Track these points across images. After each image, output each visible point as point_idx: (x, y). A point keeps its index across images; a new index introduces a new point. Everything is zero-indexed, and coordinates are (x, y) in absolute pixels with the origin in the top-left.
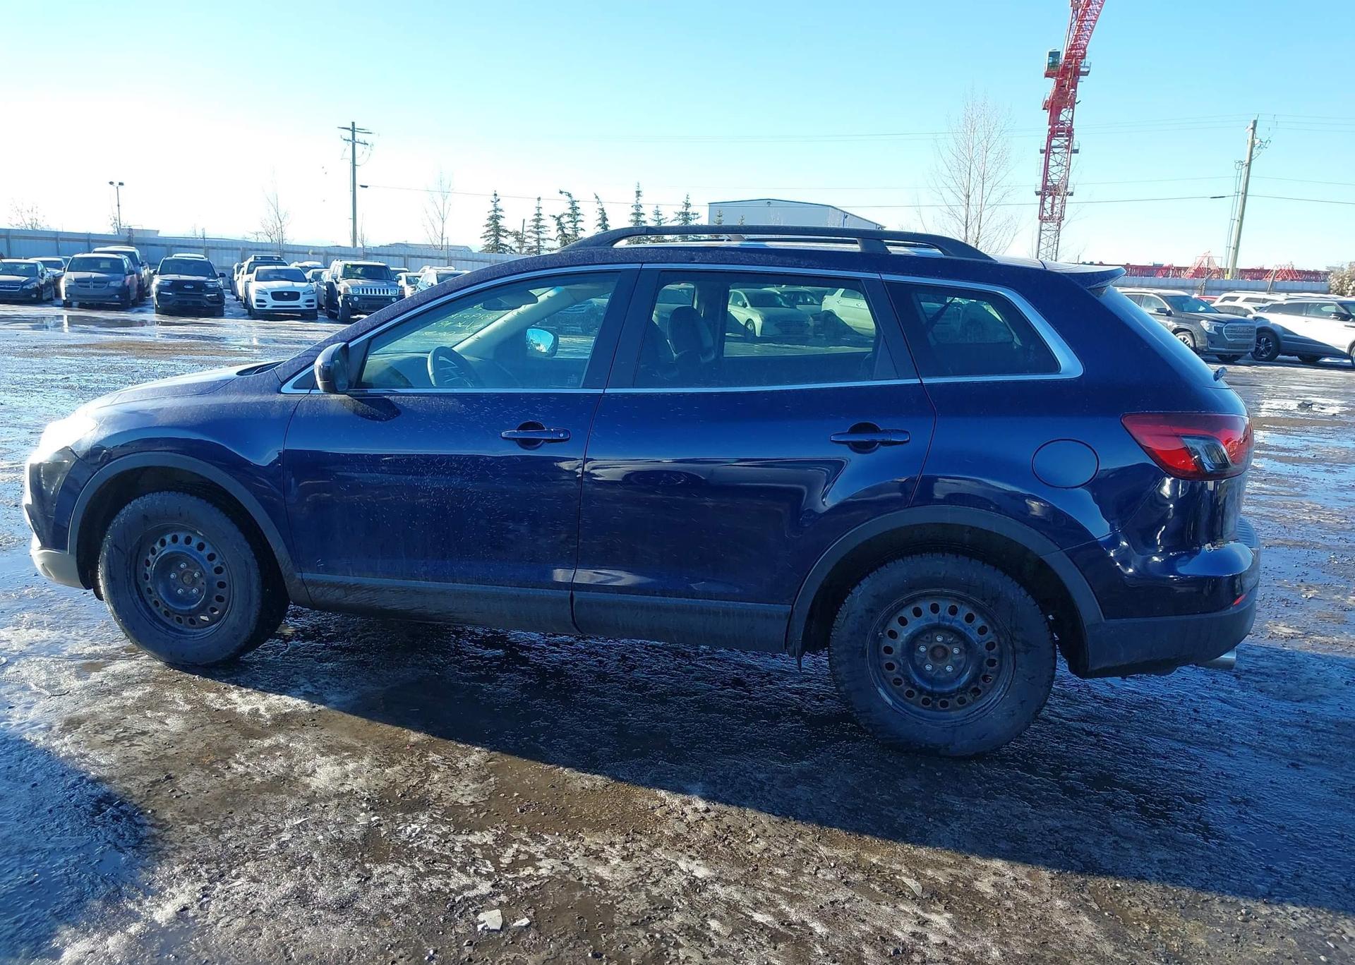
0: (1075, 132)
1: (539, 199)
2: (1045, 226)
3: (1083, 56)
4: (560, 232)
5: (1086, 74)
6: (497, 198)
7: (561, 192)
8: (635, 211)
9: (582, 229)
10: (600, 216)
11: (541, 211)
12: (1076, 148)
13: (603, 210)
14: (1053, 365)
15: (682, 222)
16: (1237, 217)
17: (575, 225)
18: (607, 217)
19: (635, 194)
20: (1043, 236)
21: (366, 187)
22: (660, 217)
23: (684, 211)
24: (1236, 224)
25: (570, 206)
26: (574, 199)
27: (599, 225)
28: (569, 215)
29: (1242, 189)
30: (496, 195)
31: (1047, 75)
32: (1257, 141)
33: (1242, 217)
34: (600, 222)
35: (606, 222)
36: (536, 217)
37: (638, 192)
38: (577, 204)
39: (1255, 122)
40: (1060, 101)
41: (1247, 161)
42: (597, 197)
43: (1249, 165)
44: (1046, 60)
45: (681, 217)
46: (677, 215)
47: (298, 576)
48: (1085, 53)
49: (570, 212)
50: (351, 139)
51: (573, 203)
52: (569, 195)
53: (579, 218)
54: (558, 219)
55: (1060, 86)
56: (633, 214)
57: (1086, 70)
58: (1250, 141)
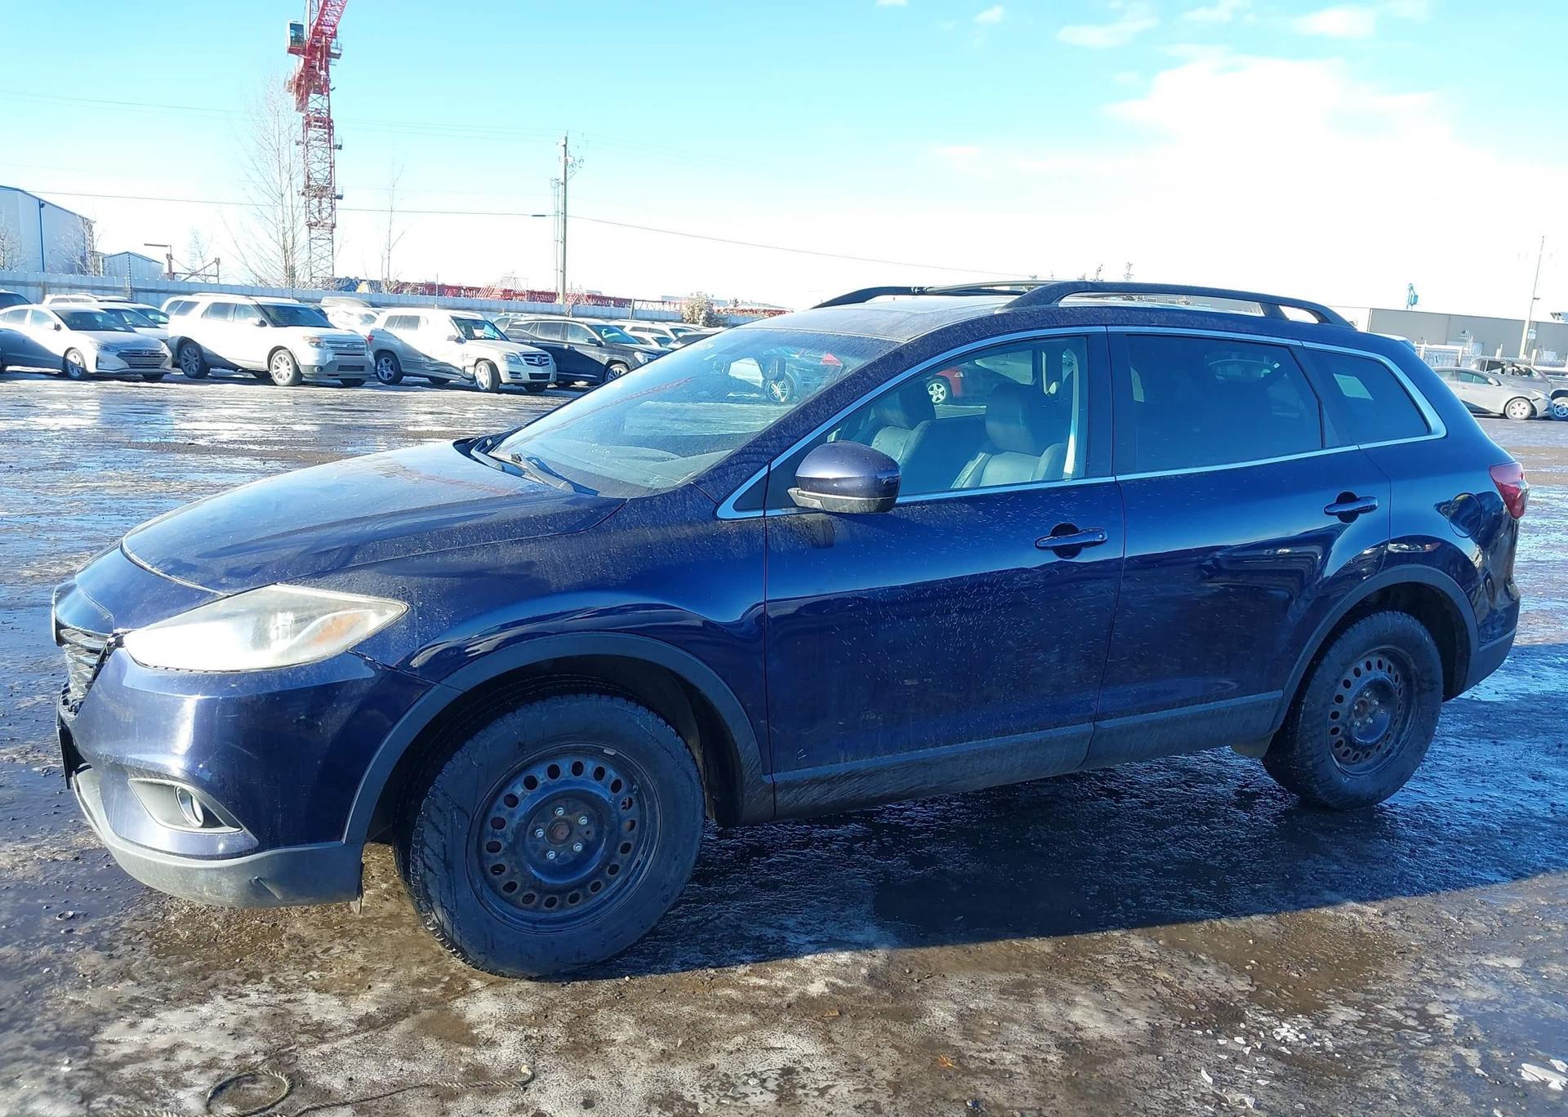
0: (336, 124)
2: (314, 233)
3: (334, 35)
5: (338, 56)
12: (339, 143)
14: (1428, 430)
16: (561, 239)
20: (313, 245)
24: (561, 246)
29: (561, 209)
31: (291, 51)
32: (570, 160)
33: (565, 239)
39: (566, 138)
40: (311, 82)
41: (562, 180)
43: (565, 184)
44: (288, 33)
47: (767, 779)
48: (336, 31)
55: (308, 65)
57: (337, 52)
58: (563, 159)
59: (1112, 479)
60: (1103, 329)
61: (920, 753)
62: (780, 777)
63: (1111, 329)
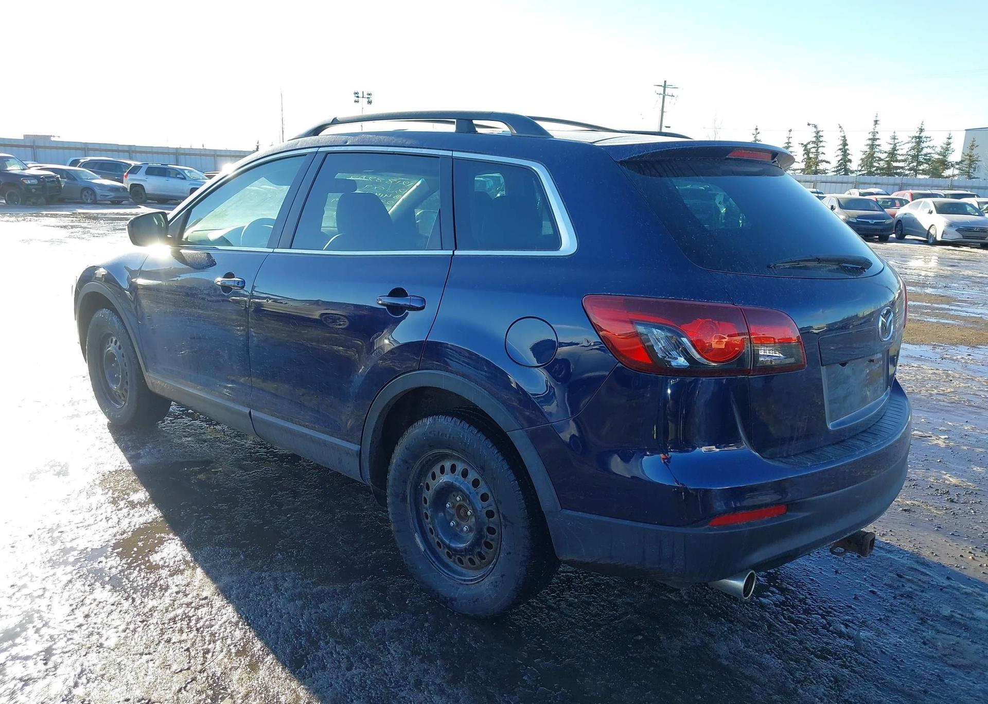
1: (790, 131)
4: (806, 156)
6: (758, 131)
7: (809, 125)
8: (871, 137)
9: (823, 153)
10: (841, 142)
11: (791, 140)
13: (844, 137)
15: (914, 144)
17: (817, 150)
18: (847, 142)
19: (873, 123)
22: (896, 141)
23: (917, 135)
25: (815, 135)
26: (819, 129)
27: (840, 149)
28: (814, 142)
30: (757, 129)
34: (841, 147)
35: (846, 147)
36: (786, 145)
37: (876, 122)
38: (821, 134)
42: (840, 127)
45: (914, 140)
46: (910, 139)
49: (814, 139)
50: (662, 93)
51: (818, 132)
52: (815, 127)
53: (821, 144)
54: (806, 146)
56: (870, 139)
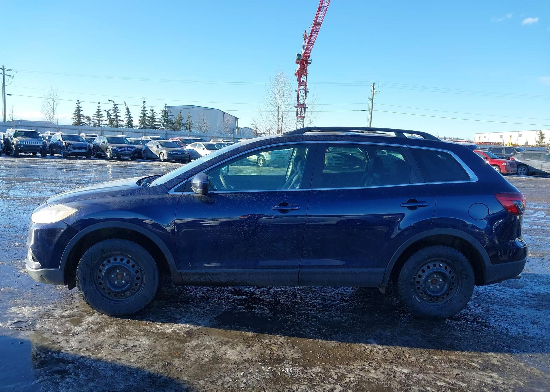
0: (308, 85)
1: (99, 103)
2: (299, 120)
3: (309, 56)
4: (108, 117)
5: (310, 63)
6: (79, 102)
7: (109, 101)
8: (143, 109)
9: (119, 116)
10: (127, 111)
11: (100, 108)
12: (308, 90)
13: (128, 108)
14: (468, 178)
15: (163, 114)
16: (370, 118)
17: (116, 114)
18: (130, 111)
19: (143, 102)
20: (298, 123)
21: (11, 95)
22: (154, 112)
23: (164, 109)
24: (369, 120)
25: (114, 106)
26: (115, 103)
27: (126, 114)
28: (113, 110)
29: (371, 108)
30: (78, 101)
31: (296, 63)
32: (375, 91)
34: (127, 113)
35: (130, 113)
36: (98, 111)
37: (144, 102)
38: (117, 106)
39: (374, 84)
40: (301, 73)
41: (372, 98)
42: (125, 103)
43: (373, 99)
44: (296, 57)
45: (163, 112)
46: (161, 111)
47: (178, 271)
48: (310, 55)
49: (114, 109)
50: (2, 73)
51: (115, 105)
52: (113, 102)
53: (118, 111)
54: (108, 112)
55: (301, 67)
56: (142, 110)
57: (310, 62)
58: (372, 91)
59: (309, 190)
60: (316, 142)
61: (232, 270)
62: (183, 271)
63: (319, 142)
